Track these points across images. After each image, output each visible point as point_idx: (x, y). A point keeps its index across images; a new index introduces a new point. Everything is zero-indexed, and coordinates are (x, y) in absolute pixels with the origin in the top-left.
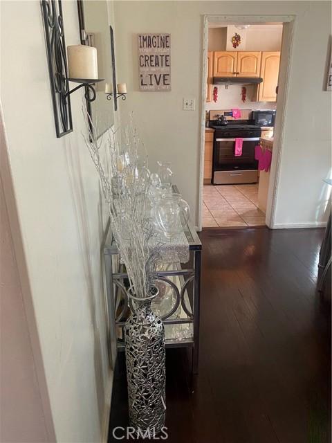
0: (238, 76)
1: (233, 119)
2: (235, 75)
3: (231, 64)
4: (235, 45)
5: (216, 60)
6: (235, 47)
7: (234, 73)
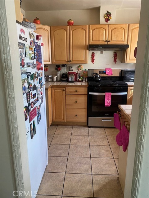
0: (109, 43)
1: (106, 76)
2: (107, 43)
3: (103, 34)
4: (107, 20)
5: (91, 31)
6: (107, 22)
7: (106, 41)
